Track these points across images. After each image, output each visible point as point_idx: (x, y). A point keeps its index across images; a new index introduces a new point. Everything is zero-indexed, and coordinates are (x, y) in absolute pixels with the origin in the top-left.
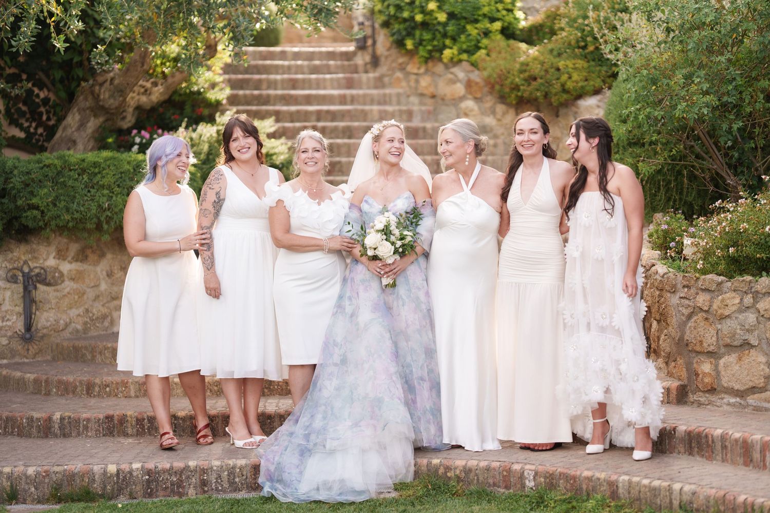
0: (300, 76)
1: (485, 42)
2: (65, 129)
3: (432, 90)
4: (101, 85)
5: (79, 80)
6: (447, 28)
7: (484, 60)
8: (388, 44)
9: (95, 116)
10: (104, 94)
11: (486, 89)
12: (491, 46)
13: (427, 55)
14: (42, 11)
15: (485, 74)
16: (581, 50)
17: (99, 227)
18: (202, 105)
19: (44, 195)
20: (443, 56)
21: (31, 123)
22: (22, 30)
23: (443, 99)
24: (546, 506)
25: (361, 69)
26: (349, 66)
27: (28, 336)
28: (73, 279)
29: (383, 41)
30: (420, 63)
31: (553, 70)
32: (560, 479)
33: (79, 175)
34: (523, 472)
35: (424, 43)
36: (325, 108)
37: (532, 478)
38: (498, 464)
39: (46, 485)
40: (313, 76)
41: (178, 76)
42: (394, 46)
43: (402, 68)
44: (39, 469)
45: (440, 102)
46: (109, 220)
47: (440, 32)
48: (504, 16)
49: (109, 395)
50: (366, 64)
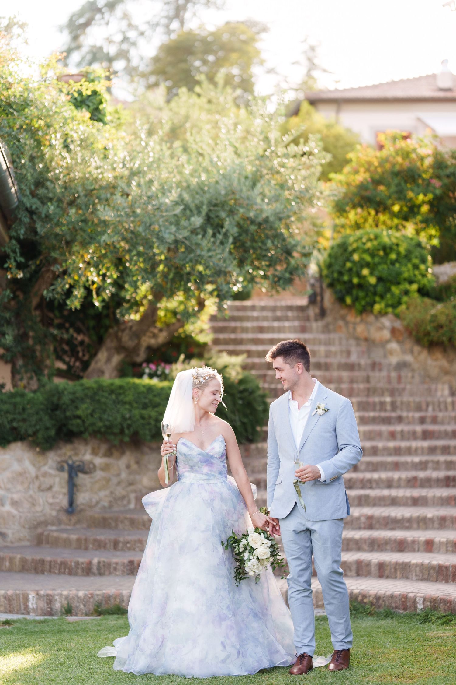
0: (265, 324)
1: (405, 299)
2: (97, 362)
3: (365, 334)
4: (123, 331)
5: (107, 328)
6: (377, 289)
7: (404, 312)
8: (333, 300)
9: (118, 353)
10: (125, 338)
11: (406, 334)
12: (410, 301)
13: (361, 309)
14: (88, 281)
15: (405, 323)
17: (122, 432)
18: (193, 345)
19: (84, 409)
20: (374, 309)
21: (71, 358)
22: (74, 294)
23: (374, 342)
24: (429, 622)
25: (312, 318)
26: (304, 316)
27: (70, 510)
28: (102, 469)
29: (328, 297)
30: (357, 314)
32: (440, 603)
33: (109, 394)
34: (416, 599)
35: (360, 299)
37: (421, 602)
38: (399, 593)
39: (91, 604)
42: (337, 301)
43: (343, 318)
44: (87, 592)
45: (372, 344)
46: (129, 426)
47: (371, 292)
48: (420, 279)
49: (129, 549)
50: (316, 315)
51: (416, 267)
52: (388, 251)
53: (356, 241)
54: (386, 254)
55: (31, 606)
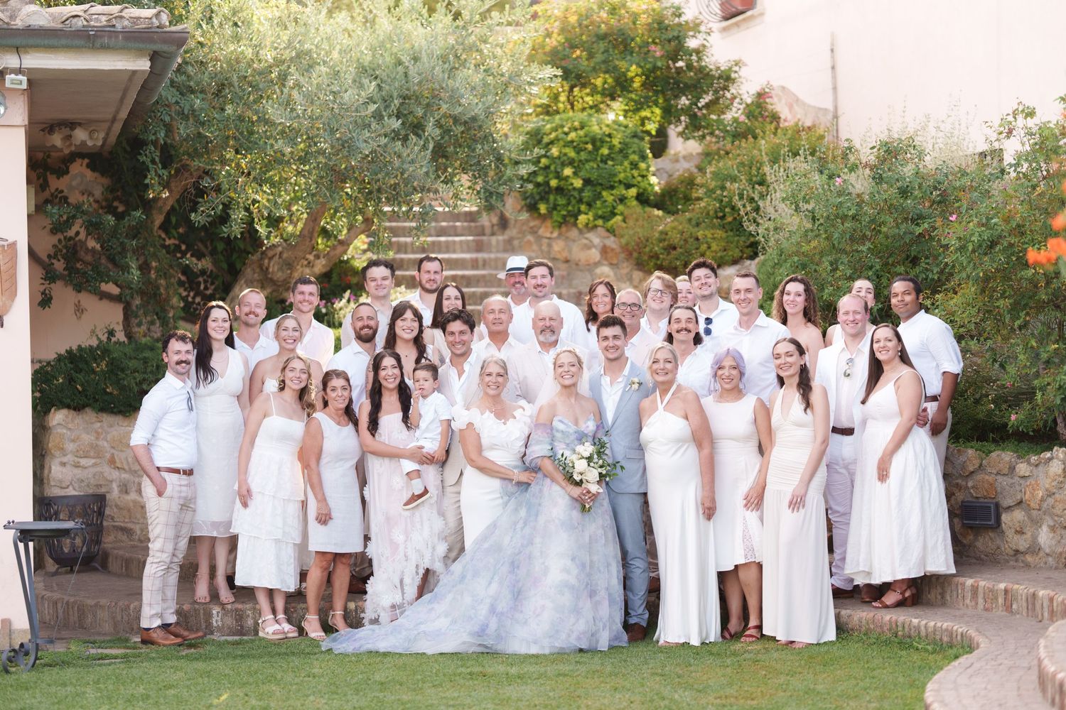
1: (620, 208)
3: (565, 254)
4: (271, 259)
5: (244, 254)
6: (584, 194)
7: (619, 227)
8: (519, 207)
10: (274, 267)
11: (623, 255)
12: (626, 212)
13: (562, 221)
15: (623, 241)
16: (719, 220)
18: (349, 274)
20: (578, 222)
21: (189, 292)
22: (233, 217)
23: (577, 264)
25: (488, 231)
26: (476, 227)
29: (513, 204)
30: (553, 227)
31: (692, 240)
35: (559, 208)
36: (460, 273)
40: (443, 239)
41: (340, 249)
42: (525, 209)
43: (534, 231)
45: (574, 266)
47: (575, 198)
48: (639, 182)
50: (493, 226)
51: (634, 166)
52: (598, 144)
53: (555, 129)
54: (596, 149)
55: (215, 624)
